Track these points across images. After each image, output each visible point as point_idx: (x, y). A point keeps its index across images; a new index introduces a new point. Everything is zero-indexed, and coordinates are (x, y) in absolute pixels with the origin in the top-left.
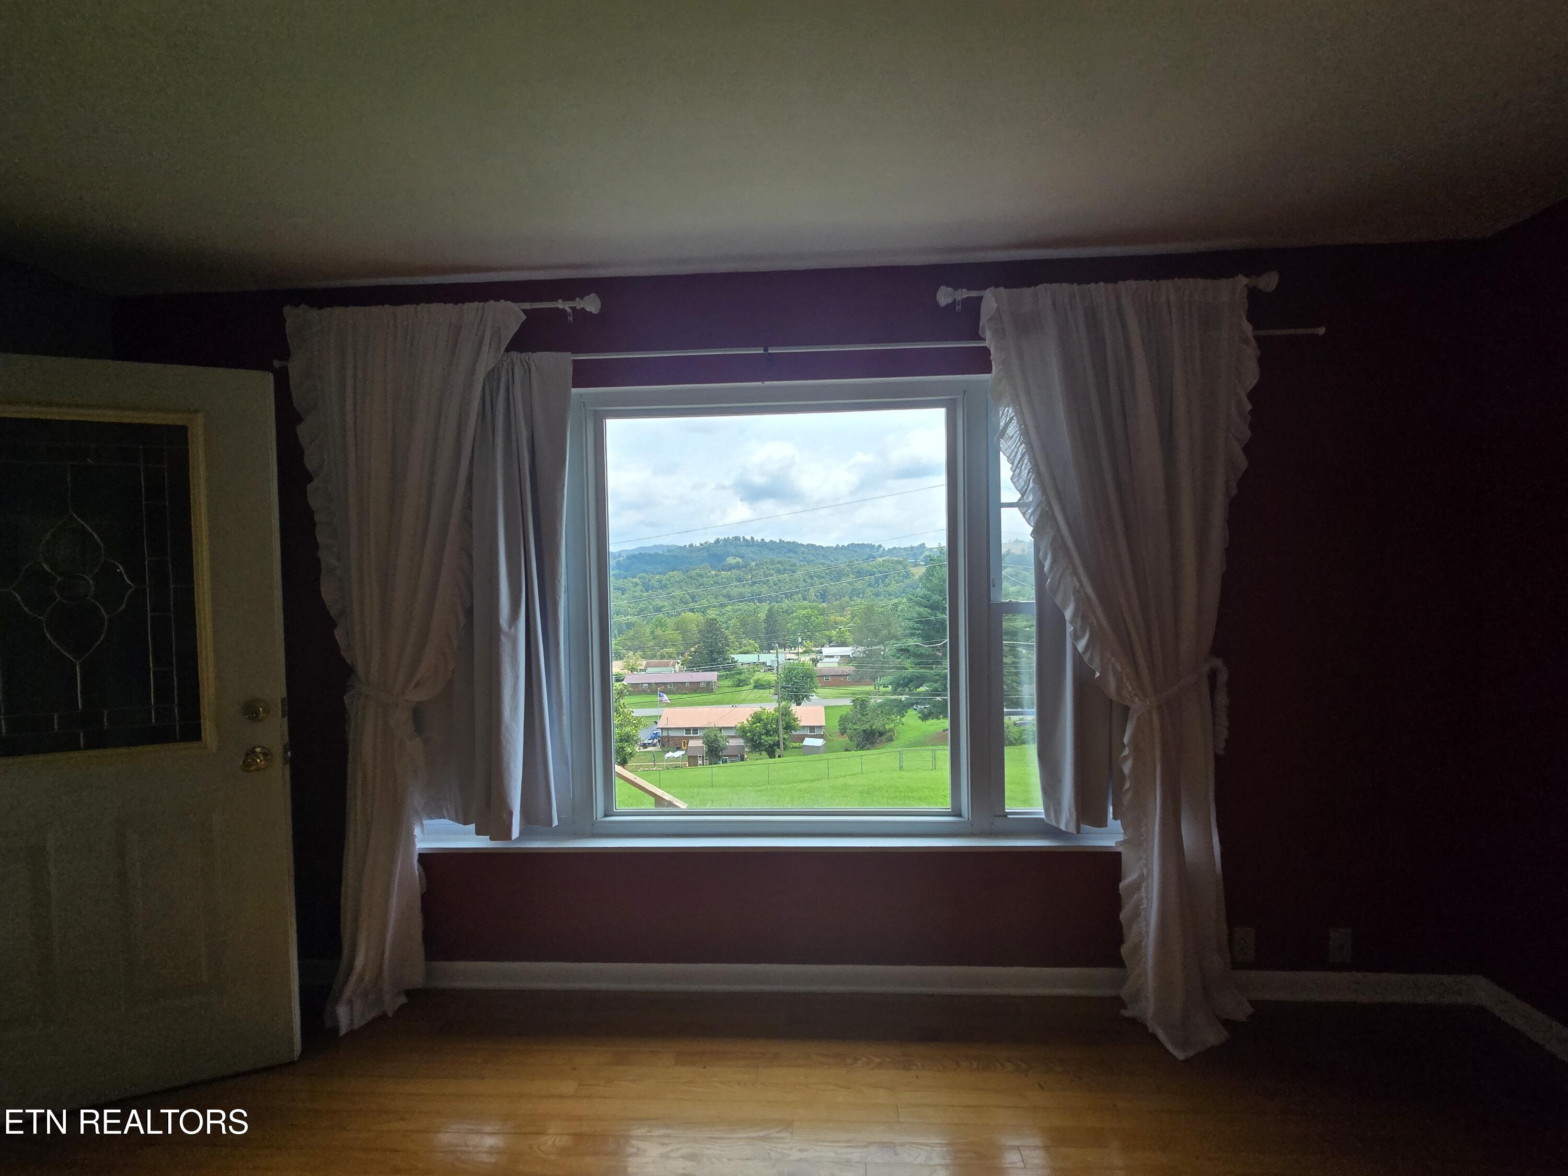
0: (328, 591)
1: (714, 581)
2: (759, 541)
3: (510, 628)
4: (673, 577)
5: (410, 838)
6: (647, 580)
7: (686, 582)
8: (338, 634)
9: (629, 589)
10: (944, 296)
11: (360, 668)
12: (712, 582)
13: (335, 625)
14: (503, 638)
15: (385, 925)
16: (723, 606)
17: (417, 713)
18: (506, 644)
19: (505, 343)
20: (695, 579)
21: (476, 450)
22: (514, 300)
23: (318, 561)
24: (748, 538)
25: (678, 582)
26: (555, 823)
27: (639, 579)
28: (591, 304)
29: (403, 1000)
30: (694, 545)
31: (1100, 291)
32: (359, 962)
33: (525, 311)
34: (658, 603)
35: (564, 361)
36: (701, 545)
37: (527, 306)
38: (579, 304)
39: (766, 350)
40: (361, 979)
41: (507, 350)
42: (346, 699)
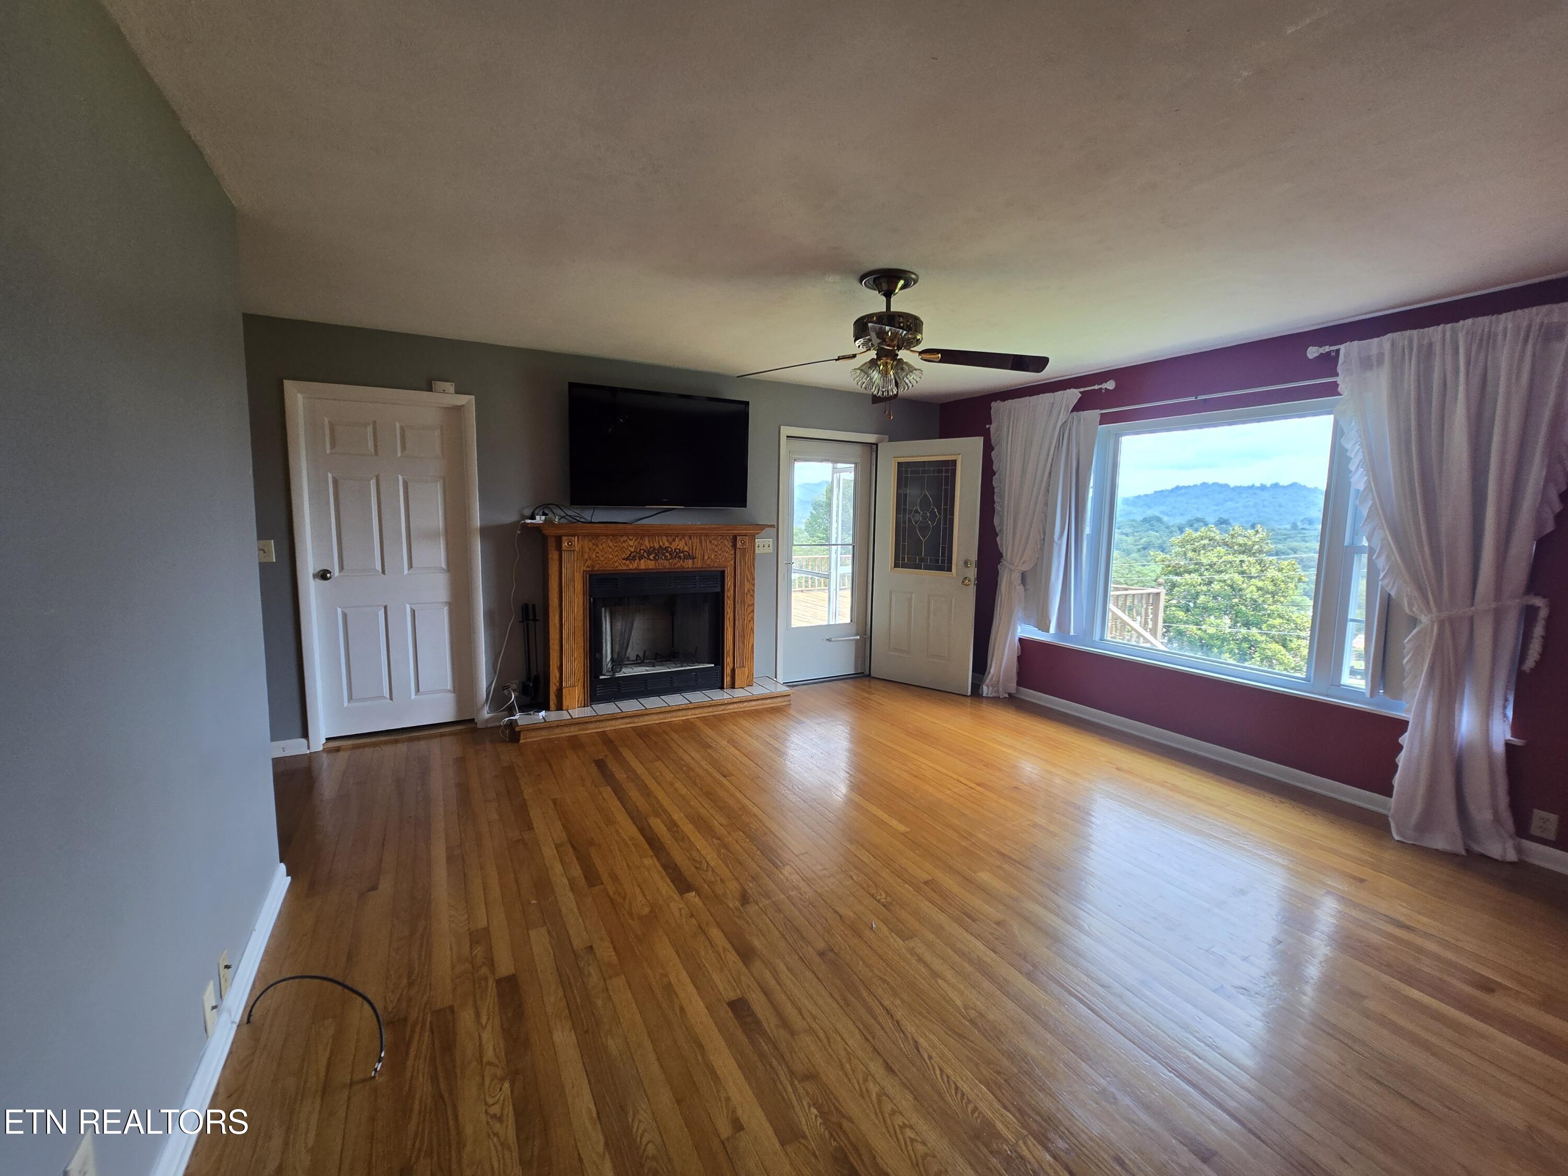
0: (996, 521)
3: (1059, 540)
5: (1015, 630)
8: (998, 539)
10: (1313, 352)
11: (1004, 555)
13: (997, 535)
14: (1055, 545)
15: (1002, 658)
17: (1023, 576)
18: (1056, 547)
19: (1070, 410)
21: (1055, 457)
22: (1076, 388)
23: (994, 508)
26: (1072, 633)
28: (1110, 385)
29: (1007, 696)
31: (1435, 333)
32: (992, 671)
33: (1080, 392)
35: (1095, 414)
37: (1082, 390)
38: (1104, 386)
39: (1196, 398)
40: (992, 677)
41: (1072, 411)
42: (999, 567)
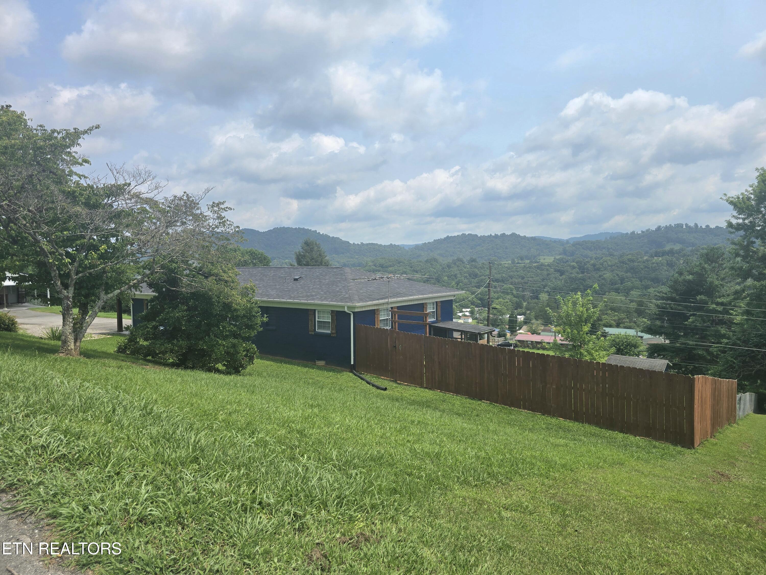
1: (644, 266)
2: (704, 227)
4: (606, 261)
6: (583, 264)
7: (617, 266)
9: (567, 272)
12: (642, 267)
16: (647, 287)
20: (626, 264)
24: (692, 225)
25: (611, 266)
27: (577, 263)
30: (636, 233)
34: (588, 283)
36: (642, 232)
